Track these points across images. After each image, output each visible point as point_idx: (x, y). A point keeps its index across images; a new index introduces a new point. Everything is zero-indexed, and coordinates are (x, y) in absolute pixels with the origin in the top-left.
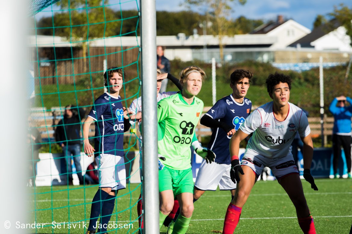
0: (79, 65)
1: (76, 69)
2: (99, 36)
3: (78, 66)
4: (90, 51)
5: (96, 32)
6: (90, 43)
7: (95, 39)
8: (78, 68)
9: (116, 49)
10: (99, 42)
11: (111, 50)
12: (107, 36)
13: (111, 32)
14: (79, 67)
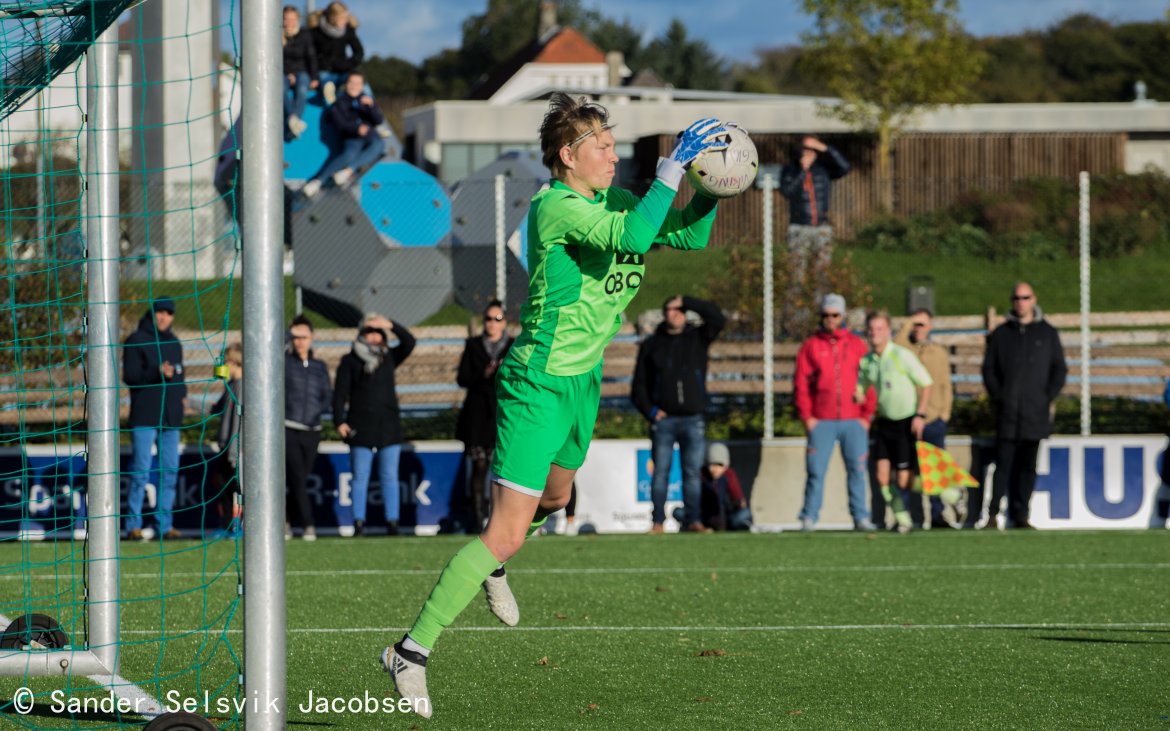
0: (871, 187)
1: (863, 198)
2: (929, 101)
3: (868, 192)
4: (905, 146)
5: (921, 88)
6: (902, 122)
7: (918, 110)
8: (868, 195)
9: (981, 138)
10: (930, 120)
11: (967, 141)
12: (953, 103)
13: (962, 90)
14: (871, 195)
